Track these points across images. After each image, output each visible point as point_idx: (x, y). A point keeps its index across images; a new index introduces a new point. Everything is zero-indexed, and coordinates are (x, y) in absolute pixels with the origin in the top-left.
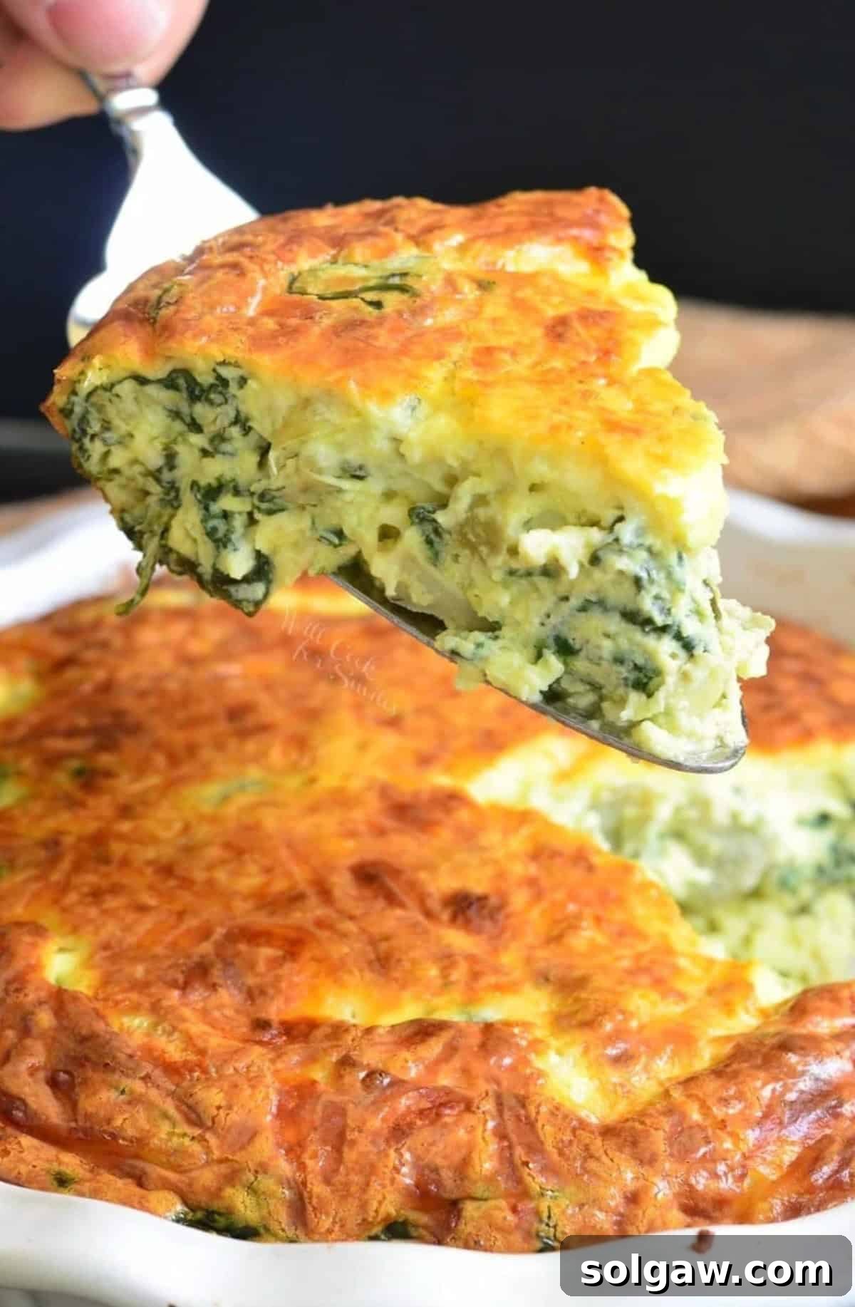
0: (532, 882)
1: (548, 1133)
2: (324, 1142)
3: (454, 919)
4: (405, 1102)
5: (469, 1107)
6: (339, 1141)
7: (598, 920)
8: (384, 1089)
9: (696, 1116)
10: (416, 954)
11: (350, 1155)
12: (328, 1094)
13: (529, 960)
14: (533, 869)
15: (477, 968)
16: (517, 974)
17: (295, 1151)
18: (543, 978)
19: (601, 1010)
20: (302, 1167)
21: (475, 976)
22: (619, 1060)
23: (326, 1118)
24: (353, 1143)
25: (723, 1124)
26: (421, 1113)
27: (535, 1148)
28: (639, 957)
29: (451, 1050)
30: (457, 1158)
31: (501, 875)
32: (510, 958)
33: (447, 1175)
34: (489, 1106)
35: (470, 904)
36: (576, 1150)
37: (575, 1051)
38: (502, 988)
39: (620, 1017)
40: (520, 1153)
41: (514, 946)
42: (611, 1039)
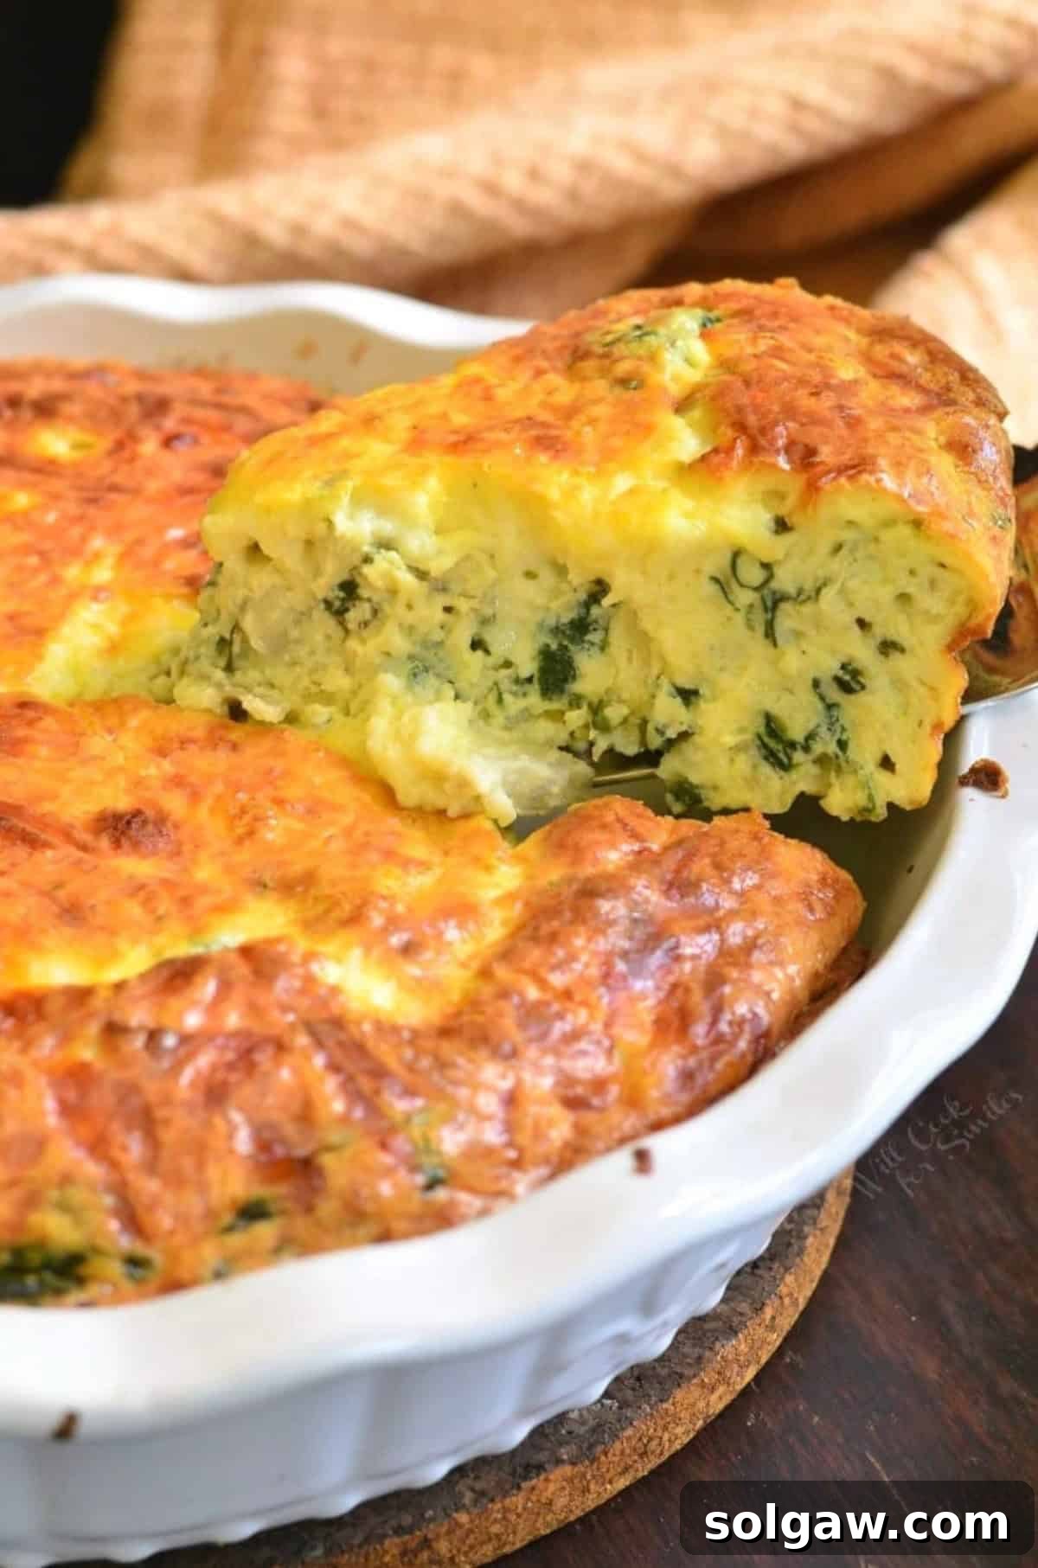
0: (177, 781)
1: (385, 1053)
2: (129, 1128)
3: (117, 844)
4: (204, 1060)
5: (281, 1047)
6: (147, 1122)
7: (279, 802)
8: (175, 1050)
9: (533, 993)
10: (103, 895)
11: (168, 1136)
12: (110, 1072)
13: (229, 869)
14: (167, 766)
15: (182, 893)
16: (227, 888)
17: (98, 1147)
18: (260, 886)
19: (358, 901)
20: (114, 1165)
21: (186, 902)
22: (408, 950)
23: (122, 1101)
24: (167, 1122)
25: (567, 994)
26: (230, 1066)
27: (379, 1073)
28: (348, 832)
29: (225, 987)
30: (296, 1106)
31: (138, 783)
32: (205, 872)
33: (290, 1130)
34: (302, 1040)
35: (129, 823)
36: (425, 1063)
37: (356, 953)
38: (226, 908)
39: (383, 905)
40: (365, 1084)
41: (203, 856)
42: (386, 931)
